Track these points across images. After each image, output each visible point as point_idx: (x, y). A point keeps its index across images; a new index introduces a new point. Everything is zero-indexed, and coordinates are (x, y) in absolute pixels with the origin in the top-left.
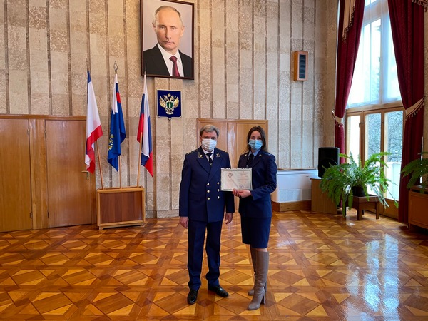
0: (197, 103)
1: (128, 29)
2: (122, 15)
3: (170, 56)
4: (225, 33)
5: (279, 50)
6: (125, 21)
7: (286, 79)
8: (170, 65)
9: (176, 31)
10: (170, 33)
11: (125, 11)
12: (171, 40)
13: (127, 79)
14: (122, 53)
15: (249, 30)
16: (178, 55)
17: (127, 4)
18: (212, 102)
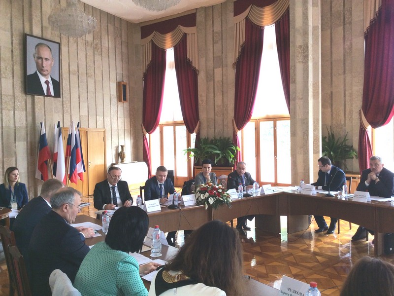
0: (62, 116)
1: (14, 58)
2: (10, 46)
3: (45, 80)
4: (78, 65)
5: (110, 80)
6: (12, 51)
7: (115, 100)
8: (45, 87)
9: (49, 62)
10: (45, 63)
11: (12, 43)
12: (45, 69)
13: (14, 96)
14: (11, 75)
15: (92, 64)
16: (50, 80)
17: (14, 38)
18: (71, 115)
